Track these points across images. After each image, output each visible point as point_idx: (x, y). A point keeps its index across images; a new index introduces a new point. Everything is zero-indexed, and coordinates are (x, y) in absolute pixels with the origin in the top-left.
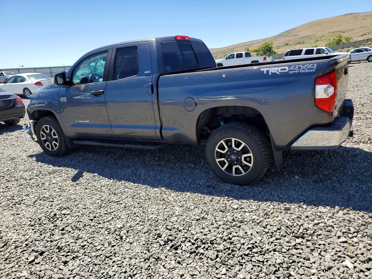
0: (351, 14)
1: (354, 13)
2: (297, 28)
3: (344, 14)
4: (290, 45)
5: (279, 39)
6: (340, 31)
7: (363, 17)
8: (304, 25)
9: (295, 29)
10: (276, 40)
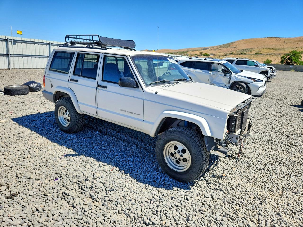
0: (273, 37)
1: (276, 37)
2: (236, 42)
3: (268, 37)
4: (235, 54)
5: (222, 48)
6: (273, 49)
7: (284, 41)
8: (241, 41)
9: (234, 43)
10: (220, 49)
